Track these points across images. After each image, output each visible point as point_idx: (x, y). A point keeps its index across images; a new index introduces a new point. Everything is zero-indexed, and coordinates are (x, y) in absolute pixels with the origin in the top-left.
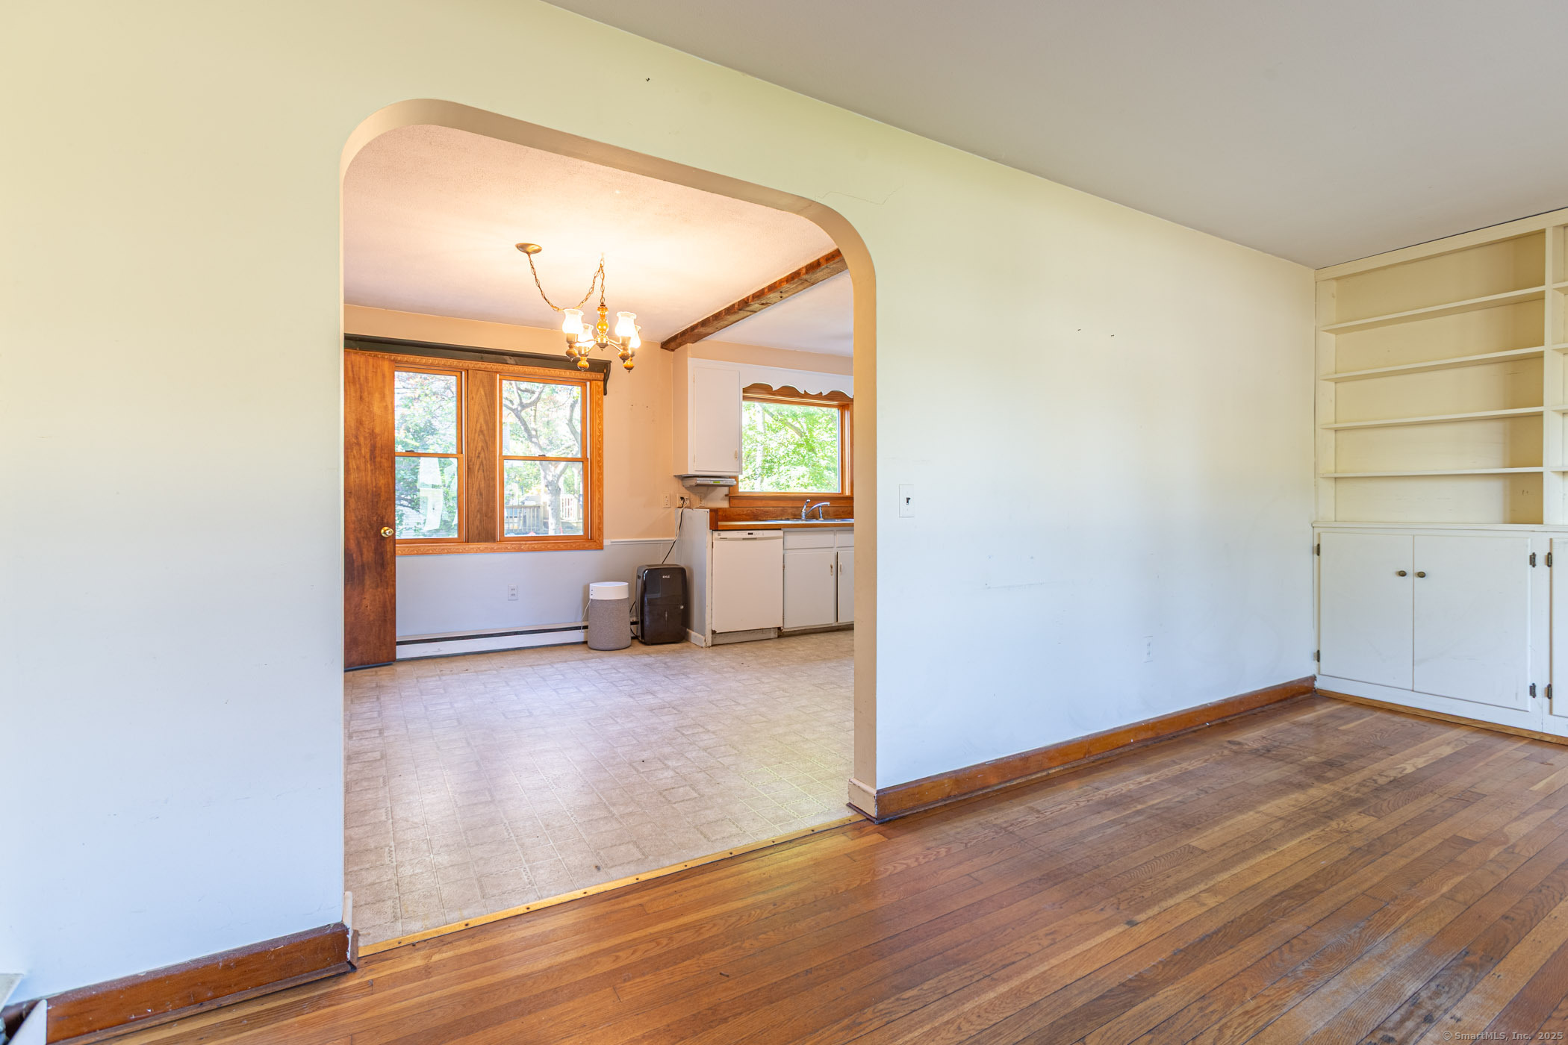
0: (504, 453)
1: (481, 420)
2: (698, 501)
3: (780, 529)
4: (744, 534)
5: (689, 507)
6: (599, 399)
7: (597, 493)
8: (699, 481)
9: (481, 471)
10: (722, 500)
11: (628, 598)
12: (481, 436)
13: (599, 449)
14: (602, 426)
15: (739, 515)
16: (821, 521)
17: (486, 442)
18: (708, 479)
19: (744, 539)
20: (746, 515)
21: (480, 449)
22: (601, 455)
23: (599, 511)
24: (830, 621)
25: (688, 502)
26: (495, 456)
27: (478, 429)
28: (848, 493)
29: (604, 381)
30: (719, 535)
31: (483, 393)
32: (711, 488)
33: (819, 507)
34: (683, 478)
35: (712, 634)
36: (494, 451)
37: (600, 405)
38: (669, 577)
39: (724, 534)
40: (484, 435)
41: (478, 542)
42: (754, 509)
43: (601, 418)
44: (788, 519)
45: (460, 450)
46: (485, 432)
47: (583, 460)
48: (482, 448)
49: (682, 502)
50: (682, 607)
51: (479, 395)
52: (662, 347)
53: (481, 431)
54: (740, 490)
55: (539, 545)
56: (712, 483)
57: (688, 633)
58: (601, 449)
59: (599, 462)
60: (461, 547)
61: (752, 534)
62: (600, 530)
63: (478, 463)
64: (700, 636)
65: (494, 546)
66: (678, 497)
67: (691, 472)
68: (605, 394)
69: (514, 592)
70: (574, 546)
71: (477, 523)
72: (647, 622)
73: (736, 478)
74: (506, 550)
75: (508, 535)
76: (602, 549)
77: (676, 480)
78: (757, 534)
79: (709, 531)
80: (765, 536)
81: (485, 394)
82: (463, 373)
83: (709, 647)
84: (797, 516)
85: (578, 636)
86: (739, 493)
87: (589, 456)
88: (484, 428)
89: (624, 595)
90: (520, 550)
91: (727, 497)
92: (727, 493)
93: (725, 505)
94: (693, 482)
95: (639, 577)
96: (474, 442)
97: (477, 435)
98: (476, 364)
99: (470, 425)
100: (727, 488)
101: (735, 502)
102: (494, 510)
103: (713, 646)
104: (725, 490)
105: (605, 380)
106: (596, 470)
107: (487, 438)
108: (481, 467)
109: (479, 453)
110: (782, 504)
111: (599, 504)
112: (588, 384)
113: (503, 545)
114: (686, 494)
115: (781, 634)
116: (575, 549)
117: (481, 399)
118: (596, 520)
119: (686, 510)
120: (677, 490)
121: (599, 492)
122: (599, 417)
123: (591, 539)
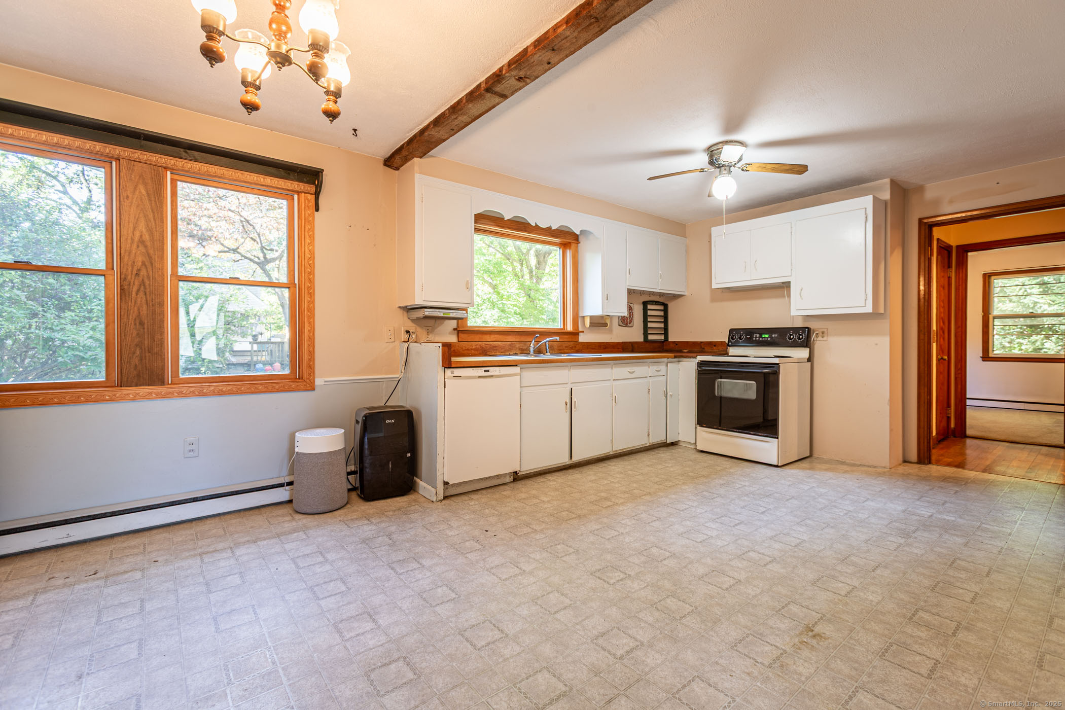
0: (181, 272)
1: (142, 226)
2: (425, 333)
3: (517, 365)
4: (480, 372)
5: (415, 342)
6: (309, 215)
7: (307, 324)
8: (428, 312)
9: (141, 294)
10: (450, 333)
11: (345, 448)
12: (142, 248)
13: (310, 273)
14: (314, 247)
15: (468, 350)
16: (548, 356)
17: (150, 257)
18: (437, 310)
19: (480, 377)
20: (474, 350)
21: (140, 264)
22: (311, 281)
23: (309, 345)
24: (565, 460)
25: (414, 336)
26: (163, 276)
27: (136, 239)
28: (569, 328)
29: (315, 194)
30: (452, 373)
31: (144, 192)
32: (438, 321)
33: (546, 342)
34: (409, 309)
35: (444, 485)
36: (163, 269)
37: (311, 223)
38: (393, 421)
39: (458, 372)
40: (146, 247)
41: (136, 386)
42: (483, 344)
43: (312, 237)
44: (516, 354)
45: (110, 266)
46: (149, 244)
47: (290, 286)
48: (143, 263)
49: (407, 336)
50: (409, 455)
51: (137, 193)
52: (385, 164)
53: (142, 242)
54: (469, 324)
55: (229, 388)
56: (442, 315)
57: (415, 482)
58: (311, 273)
59: (309, 288)
60: (108, 393)
61: (488, 371)
62: (311, 367)
63: (137, 283)
64: (430, 487)
65: (162, 389)
66: (403, 329)
67: (419, 302)
68: (317, 210)
69: (191, 447)
70: (277, 387)
71: (136, 360)
72: (368, 470)
73: (465, 310)
74: (181, 395)
75: (187, 376)
76: (313, 389)
77: (400, 312)
78: (493, 371)
79: (441, 369)
80: (502, 373)
81: (148, 195)
82: (114, 163)
83: (441, 501)
84: (525, 351)
85: (282, 495)
86: (467, 327)
87: (296, 282)
88: (146, 237)
89: (338, 445)
90: (202, 394)
91: (456, 331)
92: (455, 326)
93: (453, 339)
94: (421, 314)
95: (357, 422)
96: (129, 255)
97: (135, 246)
98: (134, 153)
99: (124, 232)
100: (455, 321)
101: (464, 336)
102: (161, 344)
103: (445, 498)
104: (454, 323)
105: (317, 194)
106: (306, 298)
107: (151, 252)
108: (142, 288)
109: (139, 270)
110: (510, 338)
111: (310, 337)
112: (296, 197)
113: (176, 389)
114: (412, 327)
115: (517, 477)
116: (278, 391)
117: (141, 199)
118: (306, 357)
119: (412, 345)
120: (403, 322)
121: (310, 323)
122: (309, 236)
123: (299, 378)
